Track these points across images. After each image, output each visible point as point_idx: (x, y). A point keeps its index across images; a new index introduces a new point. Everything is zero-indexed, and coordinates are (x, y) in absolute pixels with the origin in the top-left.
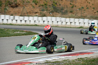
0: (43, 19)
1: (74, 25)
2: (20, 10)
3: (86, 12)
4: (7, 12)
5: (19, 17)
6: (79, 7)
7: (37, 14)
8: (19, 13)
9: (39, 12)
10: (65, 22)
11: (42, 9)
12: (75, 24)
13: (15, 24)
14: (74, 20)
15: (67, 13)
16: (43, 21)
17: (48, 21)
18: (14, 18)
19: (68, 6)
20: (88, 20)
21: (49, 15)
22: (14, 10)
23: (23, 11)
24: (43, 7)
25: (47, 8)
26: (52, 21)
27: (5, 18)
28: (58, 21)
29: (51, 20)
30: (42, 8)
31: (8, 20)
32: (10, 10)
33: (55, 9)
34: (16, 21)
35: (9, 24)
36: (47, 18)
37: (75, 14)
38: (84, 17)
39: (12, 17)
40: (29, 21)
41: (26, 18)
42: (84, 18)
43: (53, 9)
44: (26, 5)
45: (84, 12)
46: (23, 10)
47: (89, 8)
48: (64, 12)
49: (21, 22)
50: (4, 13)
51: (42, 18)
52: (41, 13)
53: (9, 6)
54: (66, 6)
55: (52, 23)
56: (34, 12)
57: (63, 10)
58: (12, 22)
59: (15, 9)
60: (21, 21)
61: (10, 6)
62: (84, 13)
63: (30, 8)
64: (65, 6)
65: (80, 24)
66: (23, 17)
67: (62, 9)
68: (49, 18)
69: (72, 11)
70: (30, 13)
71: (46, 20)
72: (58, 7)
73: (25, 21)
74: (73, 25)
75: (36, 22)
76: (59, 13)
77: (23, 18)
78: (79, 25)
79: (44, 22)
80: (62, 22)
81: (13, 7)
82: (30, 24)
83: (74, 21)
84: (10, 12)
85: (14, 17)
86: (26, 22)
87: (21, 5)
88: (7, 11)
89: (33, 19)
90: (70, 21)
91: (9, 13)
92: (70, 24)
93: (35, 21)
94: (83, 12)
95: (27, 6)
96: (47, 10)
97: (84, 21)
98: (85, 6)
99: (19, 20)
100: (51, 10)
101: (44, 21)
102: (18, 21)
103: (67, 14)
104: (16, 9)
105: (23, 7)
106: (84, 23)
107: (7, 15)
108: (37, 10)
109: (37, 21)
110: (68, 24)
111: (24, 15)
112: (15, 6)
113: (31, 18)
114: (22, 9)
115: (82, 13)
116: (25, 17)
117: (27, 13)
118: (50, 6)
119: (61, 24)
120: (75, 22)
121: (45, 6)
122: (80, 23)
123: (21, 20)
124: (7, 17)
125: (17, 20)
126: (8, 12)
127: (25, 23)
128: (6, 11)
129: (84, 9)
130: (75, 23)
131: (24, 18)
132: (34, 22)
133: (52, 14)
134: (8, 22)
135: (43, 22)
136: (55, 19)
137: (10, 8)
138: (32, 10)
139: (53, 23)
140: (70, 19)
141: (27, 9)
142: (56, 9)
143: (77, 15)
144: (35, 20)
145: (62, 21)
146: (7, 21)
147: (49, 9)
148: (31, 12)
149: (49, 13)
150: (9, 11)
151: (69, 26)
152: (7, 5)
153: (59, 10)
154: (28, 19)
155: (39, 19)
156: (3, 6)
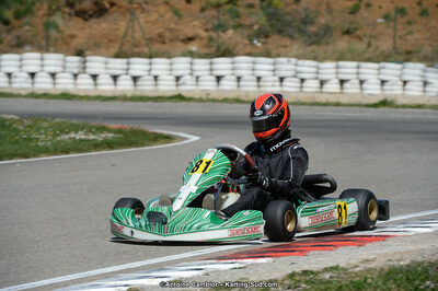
0: (214, 66)
1: (358, 91)
2: (117, 29)
3: (419, 31)
4: (57, 40)
5: (106, 63)
6: (384, 6)
7: (194, 47)
8: (111, 41)
9: (203, 34)
10: (317, 81)
11: (216, 22)
12: (362, 89)
13: (82, 94)
14: (355, 71)
15: (331, 36)
16: (213, 78)
17: (239, 79)
18: (85, 68)
19: (335, 7)
20: (421, 66)
21: (248, 50)
22: (87, 31)
23: (130, 31)
24: (219, 11)
25: (238, 16)
26: (254, 78)
27: (42, 66)
28: (282, 74)
29: (250, 72)
30: (214, 17)
31: (57, 76)
32: (72, 31)
33: (274, 21)
34: (91, 81)
35: (58, 92)
36: (233, 63)
37: (366, 40)
38: (409, 53)
39: (74, 61)
40: (151, 78)
41: (139, 66)
42: (408, 57)
43: (264, 19)
44: (144, 6)
45: (410, 33)
46: (127, 28)
47: (430, 11)
48: (316, 35)
49: (115, 85)
50: (44, 43)
51: (211, 64)
52: (211, 39)
53: (65, 13)
54: (324, 7)
55: (255, 83)
56: (181, 37)
57: (312, 23)
58: (75, 84)
59: (95, 26)
60: (115, 78)
61: (72, 11)
62: (408, 37)
63: (162, 16)
64: (318, 4)
65: (385, 87)
66: (125, 61)
67: (307, 21)
68: (243, 62)
69: (352, 26)
70: (161, 39)
71: (231, 72)
72: (287, 14)
73: (135, 79)
74: (354, 94)
75: (183, 84)
76: (291, 37)
77: (125, 66)
78: (379, 92)
79: (222, 82)
80: (302, 80)
81: (87, 17)
82: (156, 91)
83: (358, 73)
84: (72, 37)
85: (85, 62)
86: (138, 83)
87: (119, 7)
88: (59, 35)
89: (171, 70)
90: (337, 73)
91: (67, 44)
92: (338, 90)
93: (178, 78)
94: (403, 33)
95: (148, 12)
96: (240, 26)
97: (406, 71)
98: (414, 5)
99: (108, 76)
100: (256, 27)
101: (219, 78)
102: (100, 80)
103: (327, 44)
104: (100, 27)
105: (128, 16)
106: (405, 83)
107: (56, 52)
108: (194, 27)
109: (188, 77)
110: (329, 87)
111: (136, 50)
112: (95, 12)
113: (160, 65)
114: (123, 25)
115: (399, 34)
116: (133, 60)
117: (151, 40)
118: (251, 6)
119: (298, 89)
120: (362, 77)
121: (229, 7)
122: (383, 82)
123: (116, 72)
124: (53, 60)
125: (95, 77)
126: (63, 39)
127: (132, 88)
128: (53, 33)
129: (406, 18)
130: (362, 82)
131: (128, 63)
132: (174, 83)
133: (264, 43)
134: (54, 84)
135: (215, 83)
136: (272, 67)
137: (72, 22)
138: (170, 30)
139: (261, 83)
140: (337, 67)
141: (147, 22)
142: (279, 20)
143: (373, 48)
144: (178, 73)
145: (303, 76)
146: (50, 80)
147: (247, 21)
148: (168, 35)
149: (247, 42)
150: (68, 32)
151: (333, 99)
152: (59, 9)
153: (295, 24)
154: (147, 67)
155: (195, 67)
156: (41, 13)
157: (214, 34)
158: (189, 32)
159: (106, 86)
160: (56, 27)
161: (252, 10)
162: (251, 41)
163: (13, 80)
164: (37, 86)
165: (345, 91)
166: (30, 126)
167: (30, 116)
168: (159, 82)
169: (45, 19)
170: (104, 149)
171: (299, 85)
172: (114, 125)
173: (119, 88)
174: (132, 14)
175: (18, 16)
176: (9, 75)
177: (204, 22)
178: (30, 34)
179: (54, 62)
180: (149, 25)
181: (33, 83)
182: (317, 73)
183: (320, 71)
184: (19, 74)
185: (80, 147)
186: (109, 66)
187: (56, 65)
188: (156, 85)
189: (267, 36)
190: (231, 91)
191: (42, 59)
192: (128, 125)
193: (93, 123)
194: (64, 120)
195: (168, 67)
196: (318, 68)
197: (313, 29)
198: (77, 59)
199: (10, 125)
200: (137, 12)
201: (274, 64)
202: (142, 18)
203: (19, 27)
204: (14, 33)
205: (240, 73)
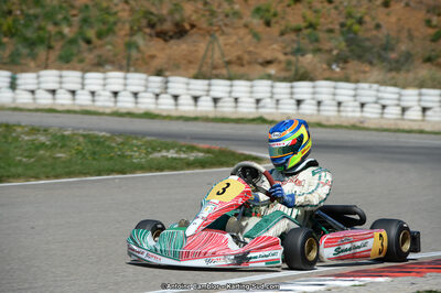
0: (295, 90)
2: (196, 51)
4: (137, 60)
5: (188, 84)
7: (272, 70)
8: (190, 62)
9: (282, 57)
10: (399, 108)
11: (295, 46)
13: (164, 114)
14: (438, 99)
15: (412, 63)
16: (293, 102)
17: (319, 103)
18: (166, 88)
19: (416, 34)
21: (327, 74)
22: (167, 51)
23: (210, 53)
24: (298, 36)
25: (317, 40)
26: (335, 103)
27: (125, 85)
28: (364, 100)
29: (331, 97)
30: (293, 41)
31: (139, 95)
32: (153, 52)
33: (354, 47)
34: (172, 101)
35: (142, 112)
39: (156, 81)
40: (232, 100)
41: (220, 87)
43: (344, 44)
44: (224, 28)
46: (207, 49)
48: (397, 61)
49: (196, 105)
50: (124, 62)
51: (292, 87)
52: (289, 63)
53: (145, 33)
54: (405, 34)
55: (335, 108)
56: (260, 60)
57: (392, 50)
58: (157, 104)
59: (175, 47)
60: (196, 99)
61: (153, 32)
63: (241, 39)
64: (399, 31)
66: (206, 82)
67: (387, 47)
68: (324, 87)
69: (433, 53)
70: (240, 61)
71: (311, 96)
72: (368, 39)
73: (216, 100)
74: (435, 123)
75: (263, 107)
76: (371, 63)
77: (206, 88)
79: (302, 106)
80: (384, 107)
81: (167, 38)
82: (236, 112)
84: (153, 57)
85: (167, 82)
86: (219, 105)
87: (200, 29)
88: (139, 55)
89: (251, 92)
90: (420, 100)
91: (147, 63)
92: (420, 118)
93: (258, 101)
95: (228, 34)
96: (319, 50)
99: (189, 97)
100: (335, 52)
101: (299, 102)
102: (181, 101)
103: (408, 71)
104: (179, 48)
105: (208, 38)
107: (136, 71)
108: (273, 50)
109: (269, 100)
110: (411, 115)
111: (214, 72)
112: (175, 33)
113: (241, 87)
114: (202, 46)
116: (214, 82)
117: (229, 63)
118: (331, 31)
119: (379, 116)
121: (308, 31)
123: (197, 93)
124: (136, 80)
125: (176, 97)
126: (143, 59)
127: (212, 109)
128: (134, 53)
131: (209, 85)
132: (254, 105)
133: (342, 69)
134: (136, 103)
135: (295, 107)
136: (352, 93)
137: (152, 43)
138: (250, 52)
139: (342, 108)
140: (420, 95)
141: (226, 44)
142: (359, 46)
144: (259, 96)
145: (384, 102)
146: (132, 99)
147: (327, 46)
148: (246, 57)
149: (325, 66)
150: (148, 53)
151: (415, 126)
152: (140, 29)
153: (375, 50)
154: (228, 89)
155: (275, 90)
156: (123, 33)
157: (292, 58)
158: (268, 55)
159: (186, 107)
160: (137, 48)
161: (332, 35)
162: (329, 65)
163: (96, 98)
164: (119, 104)
165: (427, 118)
166: (122, 143)
167: (120, 134)
168: (239, 104)
169: (127, 39)
170: (196, 167)
171: (380, 111)
172: (202, 145)
173: (199, 108)
174: (211, 35)
175: (100, 35)
176: (93, 93)
177: (283, 45)
178: (111, 53)
179: (136, 82)
180: (228, 47)
181: (116, 102)
182: (399, 100)
183: (403, 98)
184: (102, 93)
185: (172, 165)
186: (191, 87)
187: (139, 85)
188: (236, 107)
189: (346, 62)
190: (311, 115)
191: (125, 78)
192: (216, 146)
193: (182, 142)
194: (153, 138)
195: (249, 89)
196: (400, 95)
197: (393, 55)
198: (159, 79)
199: (103, 142)
200: (217, 35)
201: (356, 89)
202: (222, 40)
203: (102, 46)
204: (97, 52)
205: (320, 97)
